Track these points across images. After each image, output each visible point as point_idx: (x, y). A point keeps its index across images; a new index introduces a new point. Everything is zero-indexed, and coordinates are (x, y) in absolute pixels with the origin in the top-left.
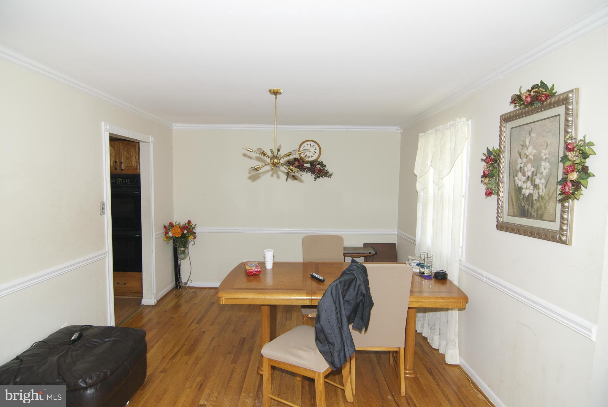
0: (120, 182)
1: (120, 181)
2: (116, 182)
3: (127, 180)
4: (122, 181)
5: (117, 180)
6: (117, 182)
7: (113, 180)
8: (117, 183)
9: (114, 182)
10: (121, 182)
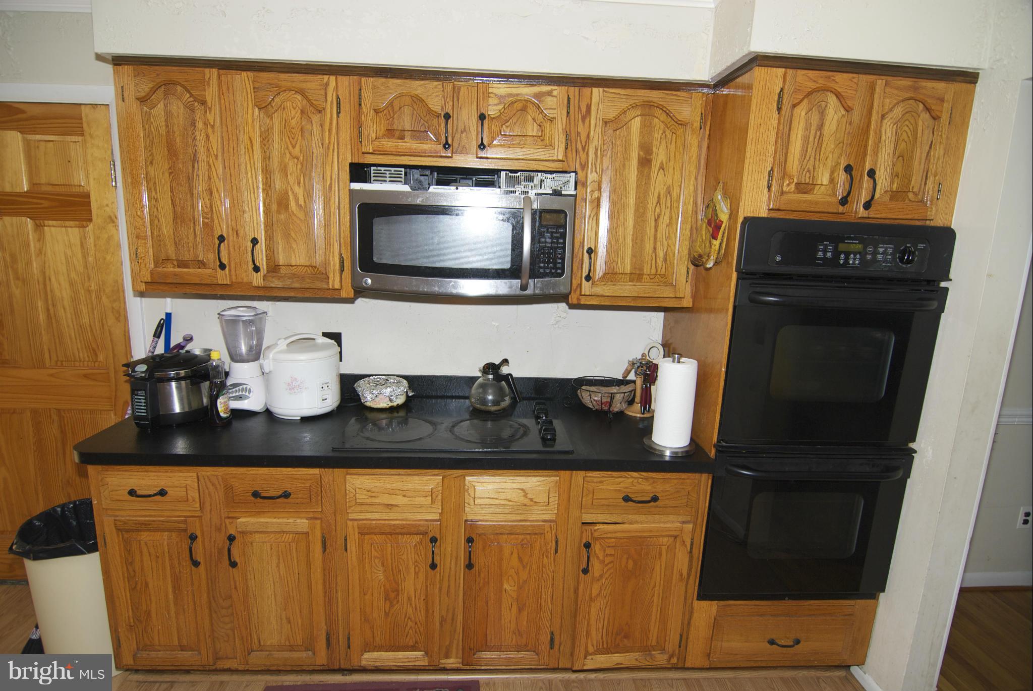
0: (854, 259)
1: (855, 256)
2: (836, 254)
3: (881, 250)
4: (863, 254)
5: (842, 247)
6: (843, 256)
7: (826, 246)
8: (842, 262)
9: (829, 255)
10: (858, 256)
